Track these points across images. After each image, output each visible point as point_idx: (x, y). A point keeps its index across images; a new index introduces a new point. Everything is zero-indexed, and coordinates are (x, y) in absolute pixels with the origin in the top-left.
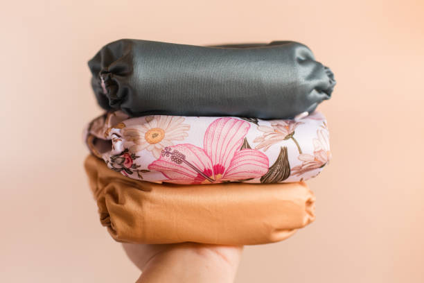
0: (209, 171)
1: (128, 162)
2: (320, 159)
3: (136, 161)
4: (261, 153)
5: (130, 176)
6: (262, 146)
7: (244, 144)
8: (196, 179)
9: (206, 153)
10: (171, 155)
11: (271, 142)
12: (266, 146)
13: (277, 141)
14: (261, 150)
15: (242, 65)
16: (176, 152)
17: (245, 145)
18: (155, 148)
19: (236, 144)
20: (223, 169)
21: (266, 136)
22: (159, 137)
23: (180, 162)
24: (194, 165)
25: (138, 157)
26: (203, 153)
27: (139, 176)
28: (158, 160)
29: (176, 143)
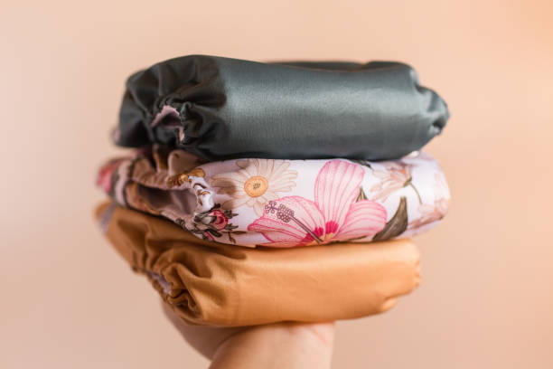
0: (321, 230)
1: (222, 221)
2: (440, 210)
3: (233, 221)
4: (379, 205)
5: (216, 239)
6: (380, 196)
7: (360, 194)
8: (303, 240)
9: (318, 207)
10: (276, 211)
11: (389, 191)
12: (384, 195)
13: (395, 189)
14: (379, 201)
15: (357, 94)
16: (282, 207)
17: (361, 196)
18: (257, 202)
19: (351, 194)
20: (336, 226)
21: (382, 183)
22: (261, 188)
23: (287, 220)
24: (304, 223)
25: (236, 215)
26: (315, 207)
27: (231, 239)
28: (262, 218)
29: (282, 195)
